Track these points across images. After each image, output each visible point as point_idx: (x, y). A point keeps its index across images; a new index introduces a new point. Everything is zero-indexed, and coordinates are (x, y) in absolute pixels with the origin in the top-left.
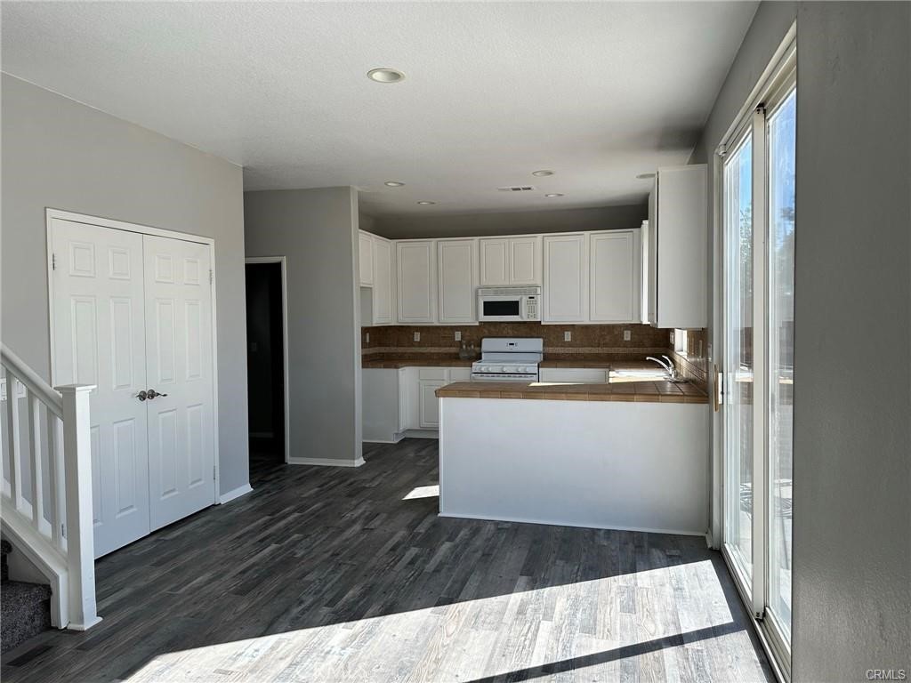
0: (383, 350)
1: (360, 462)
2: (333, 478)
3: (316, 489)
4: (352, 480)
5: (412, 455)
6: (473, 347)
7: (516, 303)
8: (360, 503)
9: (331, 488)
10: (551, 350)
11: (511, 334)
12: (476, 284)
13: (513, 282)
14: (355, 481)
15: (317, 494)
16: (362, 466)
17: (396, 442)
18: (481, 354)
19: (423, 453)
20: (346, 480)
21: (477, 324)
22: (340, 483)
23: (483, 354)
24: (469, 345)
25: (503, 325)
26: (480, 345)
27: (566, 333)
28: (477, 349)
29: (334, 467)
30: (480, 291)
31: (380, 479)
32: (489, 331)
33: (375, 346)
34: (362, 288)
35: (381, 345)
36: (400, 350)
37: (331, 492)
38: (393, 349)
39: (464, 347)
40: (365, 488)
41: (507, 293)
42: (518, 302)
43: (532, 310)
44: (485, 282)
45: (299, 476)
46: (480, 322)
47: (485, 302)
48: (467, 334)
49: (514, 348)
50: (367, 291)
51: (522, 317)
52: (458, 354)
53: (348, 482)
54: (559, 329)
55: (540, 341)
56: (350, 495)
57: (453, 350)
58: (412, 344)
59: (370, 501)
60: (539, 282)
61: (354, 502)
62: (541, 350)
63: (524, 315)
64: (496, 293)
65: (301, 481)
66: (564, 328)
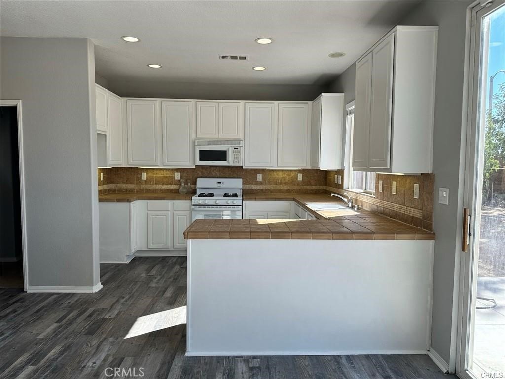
0: (114, 186)
1: (98, 287)
2: (72, 308)
3: (55, 325)
4: (91, 310)
5: (144, 275)
6: (189, 184)
7: (225, 152)
8: (102, 342)
9: (70, 323)
10: (247, 187)
11: (218, 175)
12: (193, 137)
13: (222, 136)
14: (94, 312)
15: (56, 333)
16: (100, 291)
17: (128, 262)
18: (196, 190)
19: (154, 272)
20: (84, 311)
21: (195, 167)
22: (79, 315)
23: (198, 190)
24: (186, 183)
25: (212, 169)
26: (195, 183)
27: (258, 175)
28: (193, 186)
29: (74, 294)
30: (197, 141)
31: (118, 307)
32: (202, 172)
33: (108, 183)
34: (98, 134)
35: (113, 182)
36: (130, 186)
37: (71, 328)
38: (123, 186)
39: (183, 184)
40: (104, 320)
41: (218, 144)
42: (226, 151)
43: (237, 157)
44: (200, 135)
45: (37, 308)
46: (196, 166)
47: (200, 151)
48: (185, 174)
49: (221, 186)
50: (101, 137)
51: (229, 163)
52: (178, 190)
53: (87, 313)
54: (253, 172)
55: (241, 180)
56: (91, 332)
57: (174, 187)
58: (140, 181)
59: (111, 339)
60: (241, 136)
61: (95, 342)
62: (242, 187)
63: (230, 162)
64: (209, 144)
65: (39, 315)
66: (257, 171)
